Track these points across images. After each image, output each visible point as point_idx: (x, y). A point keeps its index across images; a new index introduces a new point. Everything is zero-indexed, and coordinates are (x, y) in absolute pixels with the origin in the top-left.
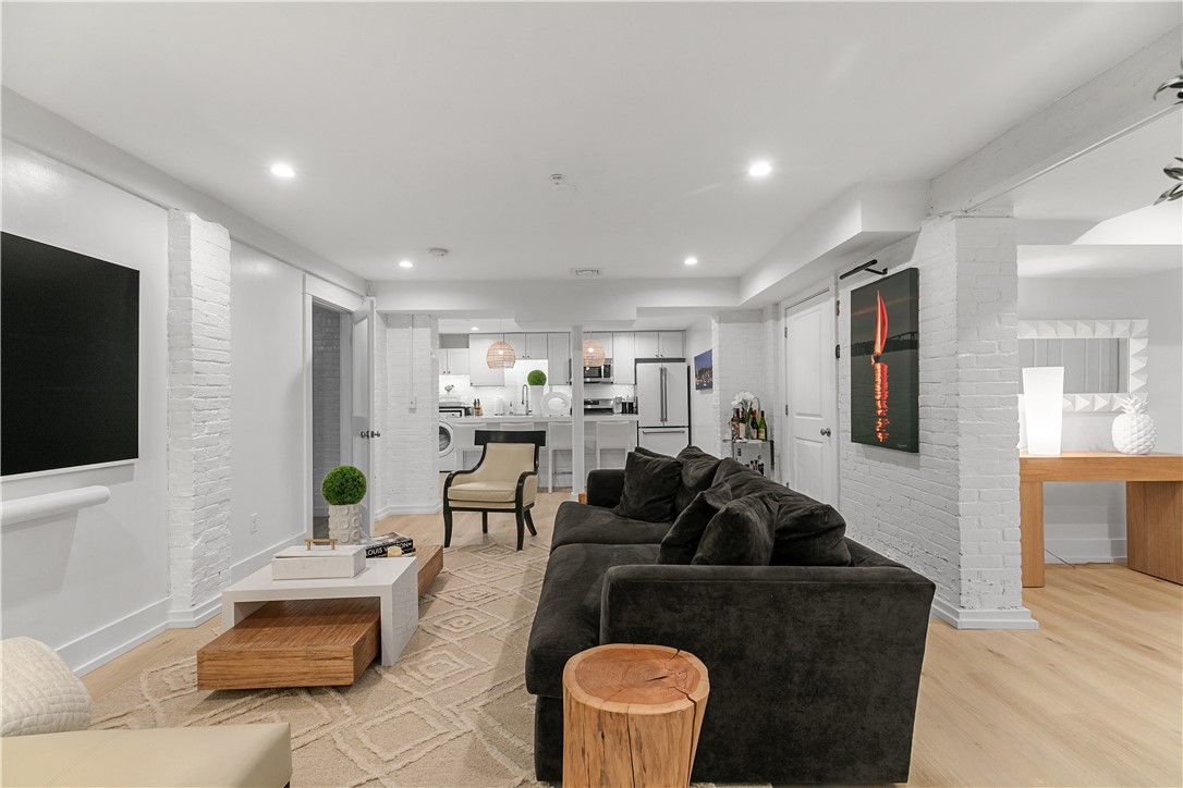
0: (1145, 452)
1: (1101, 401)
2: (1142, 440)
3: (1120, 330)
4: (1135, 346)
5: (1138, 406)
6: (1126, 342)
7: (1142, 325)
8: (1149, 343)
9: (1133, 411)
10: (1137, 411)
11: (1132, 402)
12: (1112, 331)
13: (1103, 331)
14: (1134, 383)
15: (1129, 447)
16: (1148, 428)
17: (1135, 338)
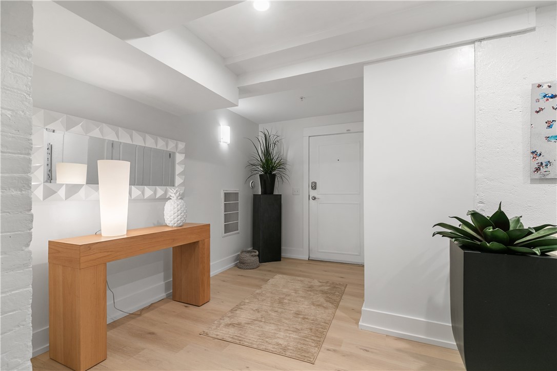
0: (181, 224)
1: (160, 191)
2: (179, 217)
3: (171, 146)
4: (179, 158)
5: (178, 194)
6: (174, 153)
7: (181, 146)
8: (186, 157)
9: (175, 198)
10: (177, 197)
11: (175, 191)
12: (167, 145)
13: (161, 145)
14: (178, 180)
15: (172, 222)
16: (182, 209)
17: (179, 153)
